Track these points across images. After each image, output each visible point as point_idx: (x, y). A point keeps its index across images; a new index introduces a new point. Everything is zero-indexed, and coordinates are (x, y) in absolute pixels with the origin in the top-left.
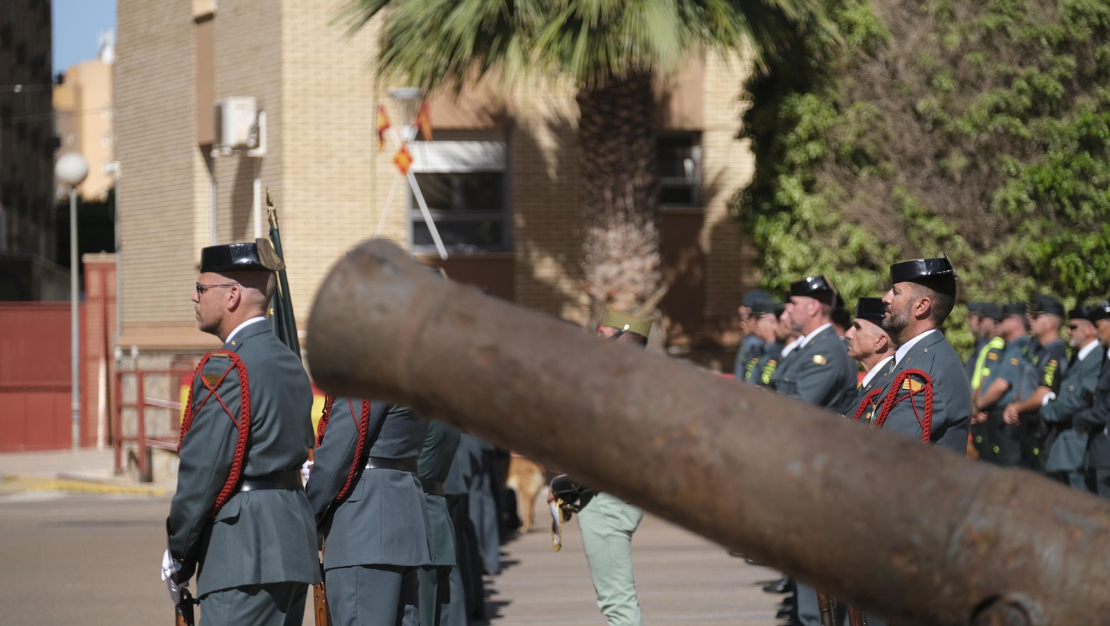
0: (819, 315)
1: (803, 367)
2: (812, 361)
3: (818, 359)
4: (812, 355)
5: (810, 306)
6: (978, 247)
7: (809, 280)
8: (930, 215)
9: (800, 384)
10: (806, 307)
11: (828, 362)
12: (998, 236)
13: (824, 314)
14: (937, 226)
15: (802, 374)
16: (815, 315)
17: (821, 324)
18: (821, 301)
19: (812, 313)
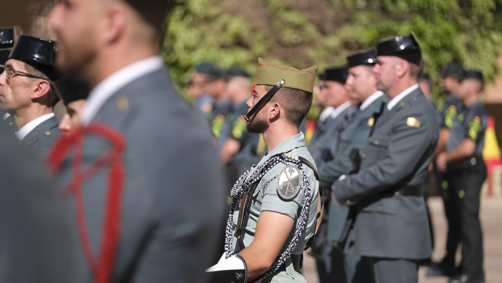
0: (407, 76)
1: (394, 130)
2: (405, 124)
3: (412, 122)
4: (406, 118)
5: (398, 67)
7: (397, 39)
9: (392, 148)
10: (393, 68)
11: (421, 125)
13: (412, 74)
15: (394, 137)
16: (403, 76)
17: (410, 86)
18: (409, 60)
19: (400, 74)
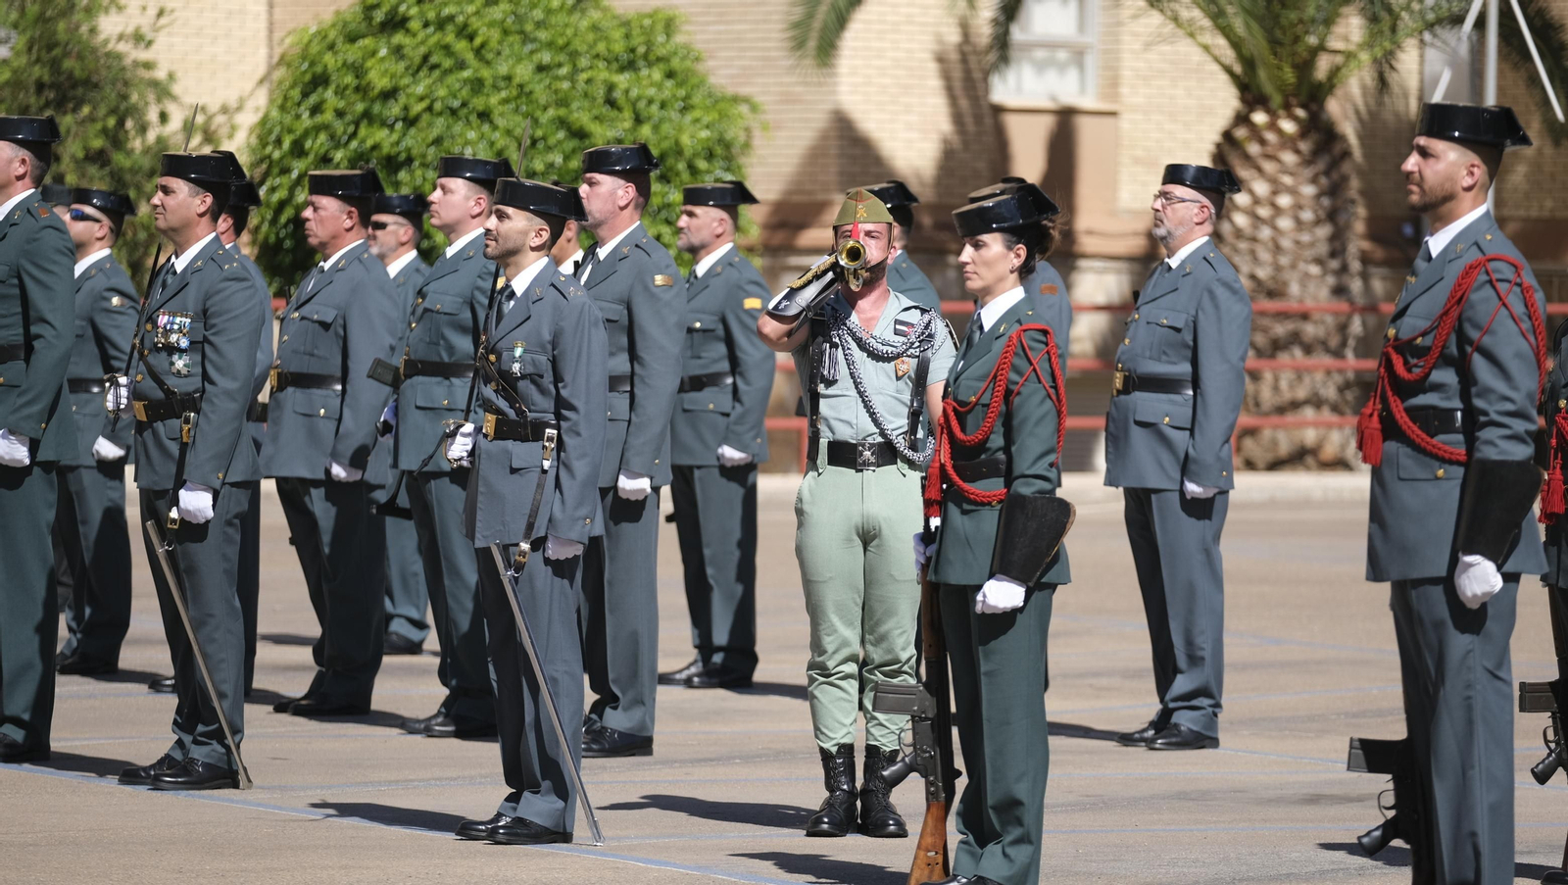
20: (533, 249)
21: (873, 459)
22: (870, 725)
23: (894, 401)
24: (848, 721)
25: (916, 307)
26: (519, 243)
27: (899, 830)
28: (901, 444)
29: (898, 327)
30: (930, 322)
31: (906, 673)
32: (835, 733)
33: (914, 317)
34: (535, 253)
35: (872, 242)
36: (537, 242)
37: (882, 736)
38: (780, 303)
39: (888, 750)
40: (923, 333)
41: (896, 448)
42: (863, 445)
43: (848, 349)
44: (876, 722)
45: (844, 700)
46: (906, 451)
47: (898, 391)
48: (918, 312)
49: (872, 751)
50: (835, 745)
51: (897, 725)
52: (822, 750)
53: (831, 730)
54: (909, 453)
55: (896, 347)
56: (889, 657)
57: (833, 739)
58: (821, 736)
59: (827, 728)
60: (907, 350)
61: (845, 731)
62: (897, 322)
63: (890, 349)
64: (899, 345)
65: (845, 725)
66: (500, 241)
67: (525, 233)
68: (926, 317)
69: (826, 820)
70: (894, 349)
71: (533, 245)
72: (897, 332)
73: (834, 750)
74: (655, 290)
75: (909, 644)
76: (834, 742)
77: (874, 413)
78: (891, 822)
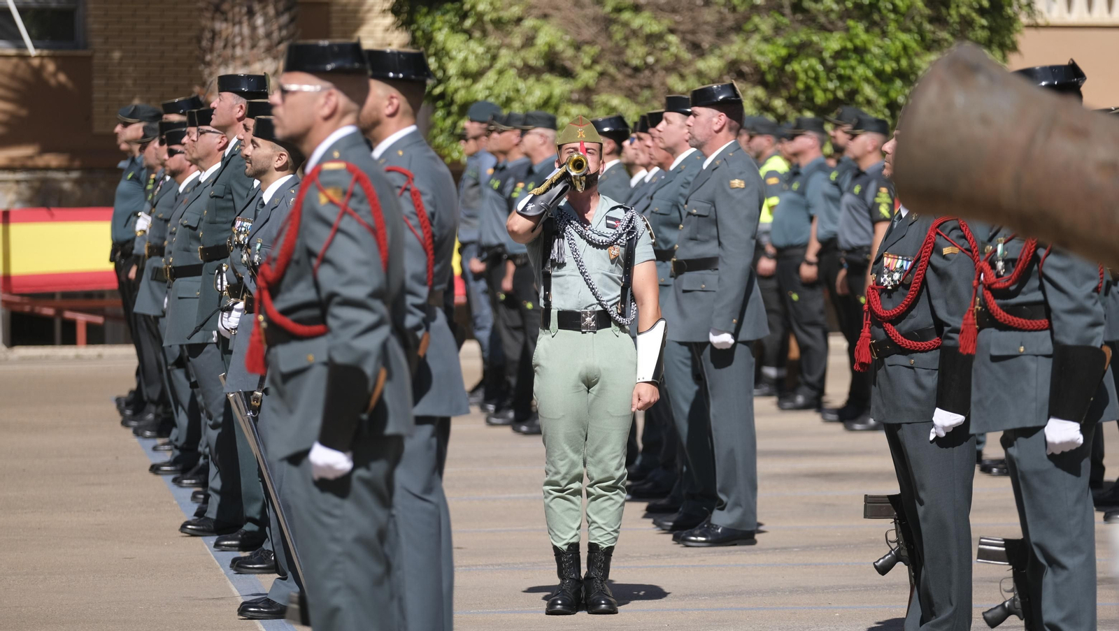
0: (725, 130)
6: (697, 49)
8: (637, 9)
11: (746, 185)
12: (722, 35)
14: (646, 22)
17: (727, 140)
20: (278, 169)
21: (593, 324)
22: (591, 528)
23: (608, 279)
24: (576, 526)
25: (620, 207)
26: (265, 164)
27: (610, 608)
28: (614, 312)
29: (608, 222)
30: (632, 217)
31: (619, 488)
32: (566, 535)
33: (619, 213)
34: (280, 173)
35: (589, 157)
36: (279, 164)
37: (600, 536)
38: (527, 205)
39: (605, 546)
40: (628, 226)
41: (610, 315)
42: (586, 313)
43: (572, 239)
44: (595, 525)
45: (571, 509)
46: (618, 317)
47: (611, 271)
48: (622, 211)
49: (593, 547)
50: (565, 545)
51: (612, 527)
52: (555, 548)
53: (562, 533)
54: (620, 319)
55: (608, 237)
56: (606, 475)
57: (564, 539)
58: (555, 538)
59: (559, 531)
60: (617, 239)
61: (573, 533)
62: (608, 218)
63: (605, 239)
64: (610, 235)
65: (573, 529)
66: (253, 164)
67: (270, 158)
68: (629, 214)
69: (559, 602)
70: (607, 239)
71: (276, 166)
72: (608, 226)
73: (565, 548)
74: (731, 191)
75: (621, 466)
76: (565, 542)
77: (593, 289)
78: (603, 602)
